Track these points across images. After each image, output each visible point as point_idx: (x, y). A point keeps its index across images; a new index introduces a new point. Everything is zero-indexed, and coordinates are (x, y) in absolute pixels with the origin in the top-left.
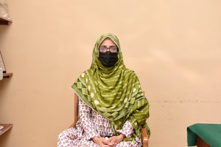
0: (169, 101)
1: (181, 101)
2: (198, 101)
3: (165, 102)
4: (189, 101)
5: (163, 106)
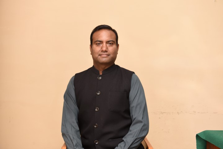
0: (165, 113)
1: (178, 113)
2: (195, 112)
3: (162, 113)
4: (186, 112)
5: (160, 118)
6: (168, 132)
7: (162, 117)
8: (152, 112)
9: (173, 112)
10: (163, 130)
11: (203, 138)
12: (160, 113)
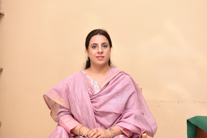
0: (165, 101)
3: (162, 101)
4: (186, 102)
5: (160, 106)
6: (168, 120)
7: (162, 105)
8: (152, 100)
9: (173, 101)
10: (162, 118)
11: (193, 123)
12: (160, 101)
